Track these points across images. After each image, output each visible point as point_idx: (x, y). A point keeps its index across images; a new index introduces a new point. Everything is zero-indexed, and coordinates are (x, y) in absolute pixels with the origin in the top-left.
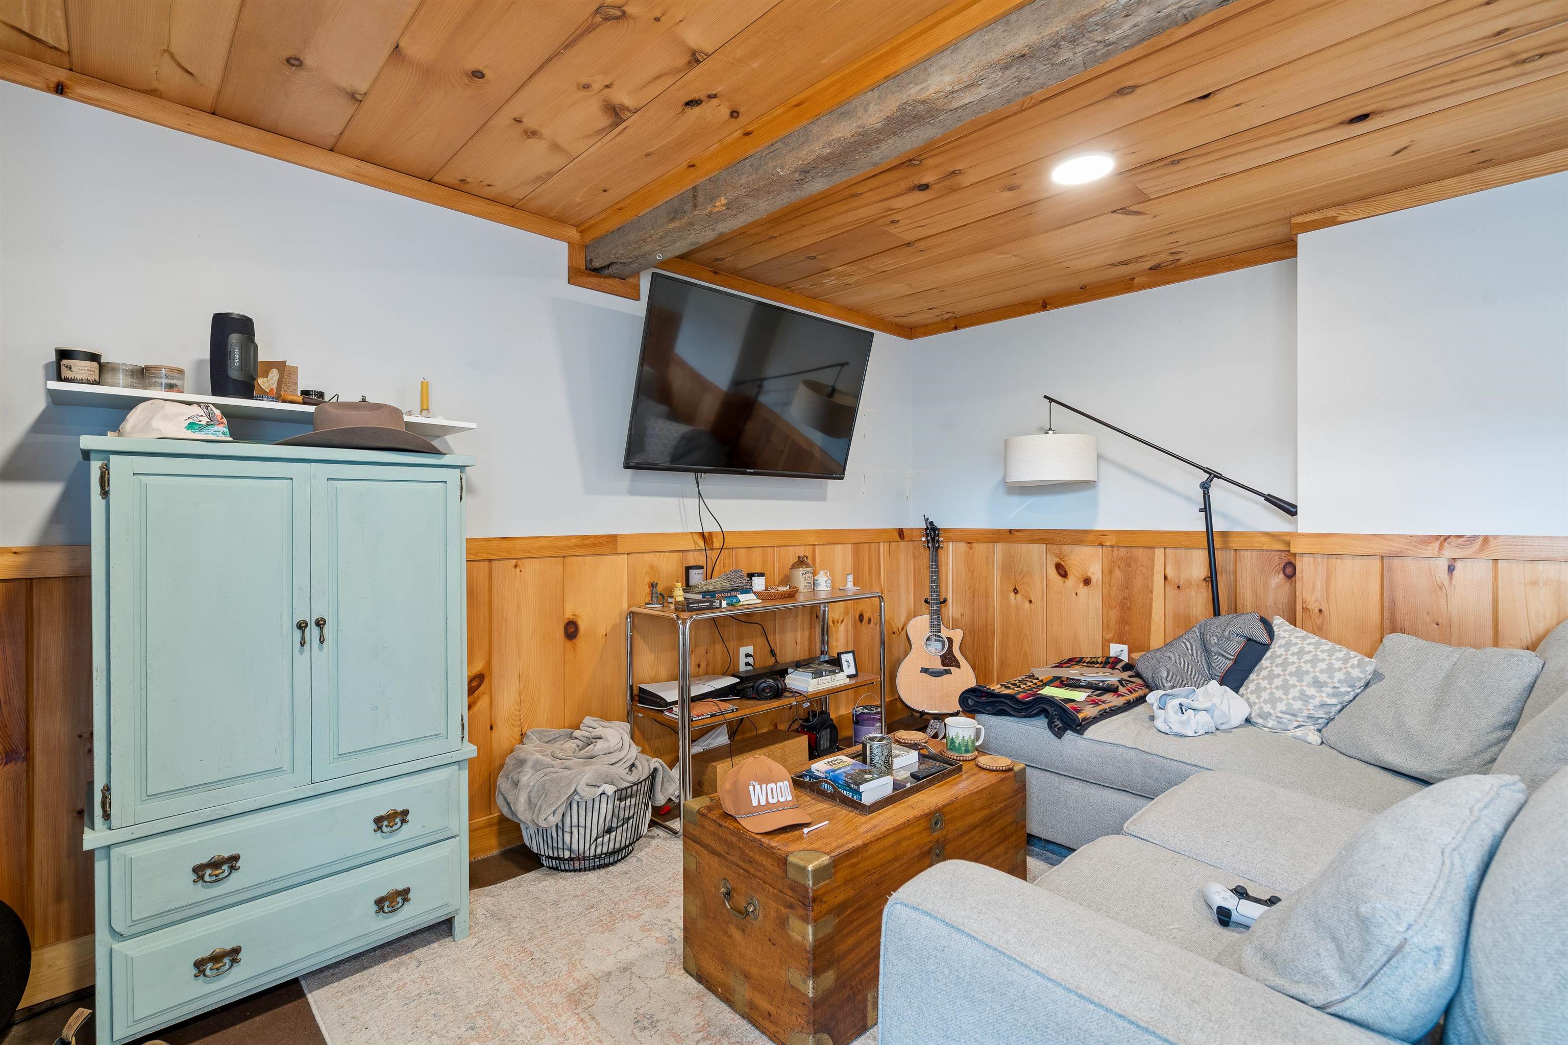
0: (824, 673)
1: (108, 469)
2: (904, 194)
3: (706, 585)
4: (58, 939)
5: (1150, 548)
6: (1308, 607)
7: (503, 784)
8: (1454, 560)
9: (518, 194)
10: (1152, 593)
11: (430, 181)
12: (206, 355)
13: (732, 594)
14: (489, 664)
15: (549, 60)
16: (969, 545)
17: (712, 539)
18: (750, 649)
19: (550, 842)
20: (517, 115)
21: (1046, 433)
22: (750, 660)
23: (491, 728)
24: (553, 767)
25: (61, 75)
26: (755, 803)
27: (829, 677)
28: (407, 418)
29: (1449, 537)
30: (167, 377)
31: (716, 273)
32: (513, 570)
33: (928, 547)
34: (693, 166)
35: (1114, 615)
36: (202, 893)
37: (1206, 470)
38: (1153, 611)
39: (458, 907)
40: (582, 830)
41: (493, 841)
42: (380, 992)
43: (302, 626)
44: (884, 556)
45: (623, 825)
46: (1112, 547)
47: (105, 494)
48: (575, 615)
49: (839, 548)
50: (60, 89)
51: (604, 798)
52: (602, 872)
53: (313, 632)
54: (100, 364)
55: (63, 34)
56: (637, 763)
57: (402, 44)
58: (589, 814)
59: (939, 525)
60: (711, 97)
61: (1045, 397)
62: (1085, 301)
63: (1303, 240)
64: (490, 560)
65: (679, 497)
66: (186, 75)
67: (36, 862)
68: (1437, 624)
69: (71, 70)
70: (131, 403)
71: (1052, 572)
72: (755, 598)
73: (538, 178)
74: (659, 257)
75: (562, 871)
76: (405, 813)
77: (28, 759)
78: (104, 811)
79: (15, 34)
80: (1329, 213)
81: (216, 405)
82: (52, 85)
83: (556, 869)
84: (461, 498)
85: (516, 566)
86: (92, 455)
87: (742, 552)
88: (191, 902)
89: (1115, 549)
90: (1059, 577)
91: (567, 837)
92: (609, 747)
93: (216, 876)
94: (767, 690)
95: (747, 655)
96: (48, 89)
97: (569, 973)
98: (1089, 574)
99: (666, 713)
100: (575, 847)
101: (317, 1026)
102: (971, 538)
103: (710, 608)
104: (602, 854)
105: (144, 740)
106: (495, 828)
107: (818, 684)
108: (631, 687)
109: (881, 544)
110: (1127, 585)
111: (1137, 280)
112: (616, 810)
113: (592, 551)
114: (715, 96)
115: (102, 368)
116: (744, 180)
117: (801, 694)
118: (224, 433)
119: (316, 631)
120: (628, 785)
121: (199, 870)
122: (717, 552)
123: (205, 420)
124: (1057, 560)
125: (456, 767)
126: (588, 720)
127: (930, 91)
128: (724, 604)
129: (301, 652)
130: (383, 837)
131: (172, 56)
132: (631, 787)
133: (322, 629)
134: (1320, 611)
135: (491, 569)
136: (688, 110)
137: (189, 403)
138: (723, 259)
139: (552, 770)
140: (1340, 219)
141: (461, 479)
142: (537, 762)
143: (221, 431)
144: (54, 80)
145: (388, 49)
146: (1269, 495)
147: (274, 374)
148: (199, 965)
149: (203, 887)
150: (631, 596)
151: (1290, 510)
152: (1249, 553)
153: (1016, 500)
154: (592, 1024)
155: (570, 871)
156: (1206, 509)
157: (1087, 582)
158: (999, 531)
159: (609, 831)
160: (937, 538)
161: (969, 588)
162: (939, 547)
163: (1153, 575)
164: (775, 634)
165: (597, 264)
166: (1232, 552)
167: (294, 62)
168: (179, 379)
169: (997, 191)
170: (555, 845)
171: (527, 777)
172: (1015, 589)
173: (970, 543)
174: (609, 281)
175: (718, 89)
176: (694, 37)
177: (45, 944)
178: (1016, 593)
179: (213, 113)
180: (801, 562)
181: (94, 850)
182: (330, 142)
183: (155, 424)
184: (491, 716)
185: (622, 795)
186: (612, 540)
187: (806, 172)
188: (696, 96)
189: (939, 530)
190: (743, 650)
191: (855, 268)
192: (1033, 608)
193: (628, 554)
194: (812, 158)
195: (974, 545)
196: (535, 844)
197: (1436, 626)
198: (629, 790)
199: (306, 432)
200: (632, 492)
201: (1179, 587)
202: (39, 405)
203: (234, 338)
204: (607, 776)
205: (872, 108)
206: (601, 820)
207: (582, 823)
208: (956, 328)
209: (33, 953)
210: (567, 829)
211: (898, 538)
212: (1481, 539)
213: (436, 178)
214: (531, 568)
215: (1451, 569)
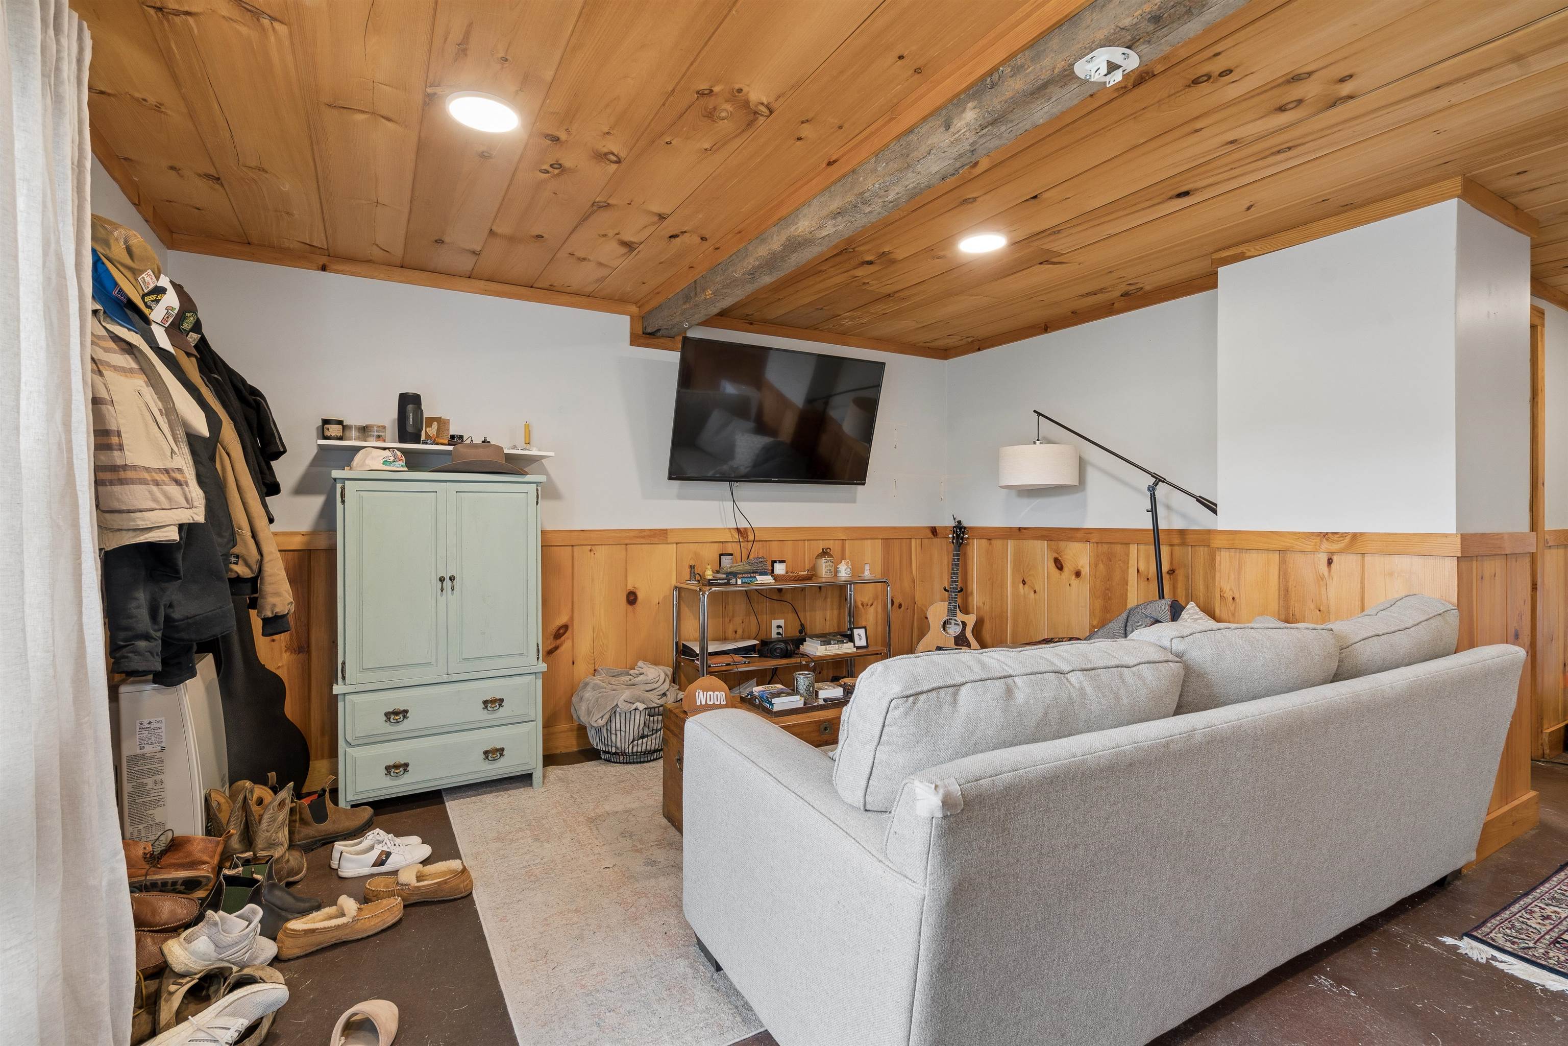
0: (832, 642)
1: (344, 488)
2: (857, 268)
3: (730, 568)
4: (323, 758)
5: (1126, 544)
6: (1225, 595)
7: (574, 699)
8: (1333, 553)
9: (589, 289)
10: (1127, 585)
11: (531, 287)
12: (396, 416)
13: (752, 575)
14: (571, 618)
15: (576, 227)
16: (989, 542)
17: (747, 533)
18: (781, 622)
19: (603, 740)
20: (570, 251)
21: (1035, 443)
22: (780, 630)
23: (573, 663)
24: (605, 688)
25: (324, 260)
26: (698, 703)
27: (837, 645)
28: (506, 451)
29: (1327, 533)
30: (377, 432)
31: (751, 324)
32: (589, 553)
33: (953, 543)
34: (692, 267)
35: (1098, 603)
36: (389, 728)
37: (1153, 475)
38: (1128, 601)
39: (535, 766)
40: (623, 734)
41: (574, 742)
42: (484, 806)
43: (442, 580)
44: (916, 550)
45: (652, 735)
46: (1097, 543)
47: (343, 502)
48: (635, 587)
49: (868, 543)
50: (324, 268)
51: (638, 713)
52: (638, 766)
53: (448, 583)
54: (343, 426)
55: (325, 243)
56: (668, 693)
57: (494, 228)
58: (628, 722)
59: (965, 524)
60: (683, 233)
61: (1035, 411)
62: (1076, 324)
63: (1222, 271)
64: (572, 546)
65: (719, 500)
66: (385, 252)
67: (312, 714)
68: (1320, 611)
69: (329, 256)
70: (358, 449)
71: (1052, 565)
72: (772, 579)
73: (598, 280)
74: (686, 325)
75: (613, 762)
76: (502, 700)
77: (309, 652)
78: (343, 675)
79: (303, 245)
80: (1239, 250)
81: (398, 449)
82: (320, 267)
83: (609, 761)
84: (537, 503)
85: (591, 550)
86: (337, 480)
87: (774, 544)
88: (383, 732)
89: (1100, 545)
90: (1057, 570)
91: (613, 737)
92: (647, 680)
93: (396, 720)
94: (778, 651)
95: (779, 627)
96: (318, 269)
97: (594, 809)
98: (1079, 568)
99: (696, 662)
100: (619, 744)
101: (448, 816)
102: (992, 535)
103: (728, 584)
104: (637, 752)
105: (361, 638)
106: (575, 733)
107: (826, 650)
108: (677, 643)
109: (913, 541)
110: (1108, 578)
111: (1116, 305)
112: (647, 722)
113: (648, 541)
114: (685, 232)
115: (345, 428)
116: (718, 279)
117: (808, 656)
118: (402, 466)
119: (449, 583)
120: (656, 705)
121: (388, 715)
122: (750, 544)
123: (392, 459)
124: (1055, 555)
125: (533, 676)
126: (640, 663)
127: (800, 230)
128: (739, 582)
129: (442, 595)
130: (488, 714)
131: (377, 245)
132: (659, 707)
133: (452, 582)
134: (1233, 599)
135: (573, 552)
136: (672, 240)
137: (384, 449)
138: (752, 315)
139: (604, 690)
140: (1247, 254)
141: (537, 490)
142: (596, 685)
143: (400, 465)
144: (321, 263)
145: (487, 231)
146: (1200, 497)
147: (435, 425)
148: (388, 769)
149: (390, 725)
150: (678, 574)
151: (1212, 507)
152: (1202, 548)
153: (1025, 501)
154: (596, 832)
155: (618, 763)
156: (1153, 510)
157: (1078, 574)
158: (1011, 529)
159: (643, 737)
160: (962, 535)
161: (989, 579)
162: (962, 543)
163: (1128, 568)
164: (805, 611)
165: (649, 330)
166: (1190, 547)
167: (440, 241)
168: (383, 432)
169: (929, 260)
170: (606, 743)
171: (588, 694)
172: (1024, 580)
173: (989, 540)
174: (662, 340)
175: (685, 229)
176: (656, 208)
177: (317, 759)
178: (1024, 584)
179: (402, 267)
180: (825, 553)
181: (337, 695)
182: (468, 274)
183: (367, 462)
184: (573, 655)
185: (651, 712)
186: (664, 533)
187: (753, 274)
188: (674, 233)
189: (965, 528)
190: (775, 623)
191: (859, 313)
192: (1037, 597)
193: (677, 543)
194: (750, 267)
195: (994, 542)
196: (595, 742)
197: (1318, 611)
198: (657, 710)
199: (448, 463)
200: (680, 497)
201: (1148, 579)
202: (315, 451)
203: (410, 407)
204: (639, 697)
205: (775, 238)
206: (636, 727)
207: (623, 729)
208: (979, 350)
209: (311, 762)
210: (614, 732)
211: (931, 535)
212: (1350, 536)
213: (535, 286)
214: (602, 552)
215: (1330, 562)
